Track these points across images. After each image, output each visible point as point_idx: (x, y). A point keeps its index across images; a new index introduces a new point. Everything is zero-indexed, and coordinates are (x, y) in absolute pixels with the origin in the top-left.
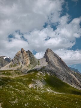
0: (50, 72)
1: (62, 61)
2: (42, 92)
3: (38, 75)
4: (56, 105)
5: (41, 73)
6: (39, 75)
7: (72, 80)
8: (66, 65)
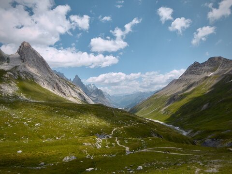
0: (26, 73)
1: (44, 62)
2: (10, 101)
3: (5, 77)
4: (30, 116)
5: (10, 75)
6: (7, 78)
7: (55, 86)
8: (49, 67)
